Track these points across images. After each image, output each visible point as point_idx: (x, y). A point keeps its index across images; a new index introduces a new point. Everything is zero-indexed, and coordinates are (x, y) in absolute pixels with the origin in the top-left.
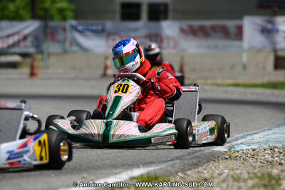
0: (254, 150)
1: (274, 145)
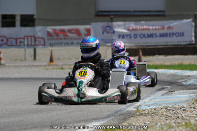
0: (155, 109)
1: (167, 106)
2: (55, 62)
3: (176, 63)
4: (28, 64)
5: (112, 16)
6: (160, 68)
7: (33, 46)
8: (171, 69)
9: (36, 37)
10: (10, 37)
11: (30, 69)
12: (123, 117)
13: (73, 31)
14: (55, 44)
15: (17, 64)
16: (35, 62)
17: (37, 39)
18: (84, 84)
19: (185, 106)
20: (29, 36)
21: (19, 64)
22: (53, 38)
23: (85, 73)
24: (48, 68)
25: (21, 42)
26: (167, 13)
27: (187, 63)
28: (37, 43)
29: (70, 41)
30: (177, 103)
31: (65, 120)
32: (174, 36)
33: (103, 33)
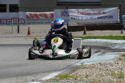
0: (93, 64)
1: (100, 62)
2: (31, 34)
3: (108, 35)
4: (14, 36)
5: (67, 5)
6: (97, 39)
7: (17, 24)
8: (105, 39)
9: (19, 18)
10: (3, 18)
11: (15, 39)
12: (73, 69)
13: (43, 15)
14: (31, 23)
15: (7, 36)
16: (18, 34)
17: (20, 20)
18: (56, 47)
19: (112, 62)
20: (15, 18)
21: (8, 36)
22: (30, 19)
23: (57, 41)
24: (27, 38)
25: (9, 22)
26: (102, 4)
27: (114, 35)
28: (20, 22)
29: (40, 21)
30: (107, 60)
31: (36, 71)
32: (107, 18)
33: (62, 16)
